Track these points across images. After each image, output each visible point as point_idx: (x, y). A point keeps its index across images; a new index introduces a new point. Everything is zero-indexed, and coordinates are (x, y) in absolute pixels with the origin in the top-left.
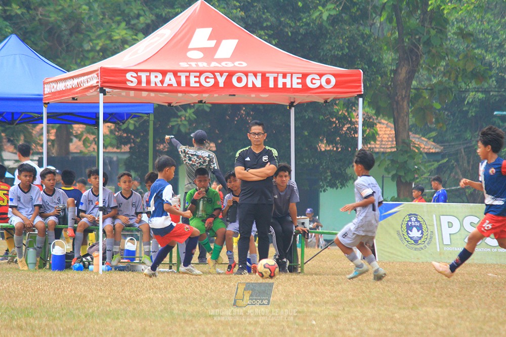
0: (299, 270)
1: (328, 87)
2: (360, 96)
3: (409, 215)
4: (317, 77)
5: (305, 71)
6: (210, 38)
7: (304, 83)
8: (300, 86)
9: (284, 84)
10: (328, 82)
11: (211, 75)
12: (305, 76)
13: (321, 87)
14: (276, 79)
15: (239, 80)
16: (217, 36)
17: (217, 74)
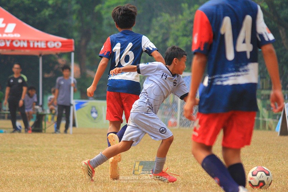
0: (43, 131)
1: (58, 47)
2: (73, 51)
3: (92, 107)
4: (53, 42)
5: (47, 39)
6: (3, 22)
7: (47, 45)
8: (45, 47)
9: (38, 46)
10: (58, 45)
11: (3, 41)
12: (47, 42)
13: (54, 47)
14: (34, 43)
15: (16, 43)
16: (6, 22)
17: (6, 41)
